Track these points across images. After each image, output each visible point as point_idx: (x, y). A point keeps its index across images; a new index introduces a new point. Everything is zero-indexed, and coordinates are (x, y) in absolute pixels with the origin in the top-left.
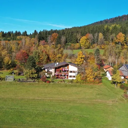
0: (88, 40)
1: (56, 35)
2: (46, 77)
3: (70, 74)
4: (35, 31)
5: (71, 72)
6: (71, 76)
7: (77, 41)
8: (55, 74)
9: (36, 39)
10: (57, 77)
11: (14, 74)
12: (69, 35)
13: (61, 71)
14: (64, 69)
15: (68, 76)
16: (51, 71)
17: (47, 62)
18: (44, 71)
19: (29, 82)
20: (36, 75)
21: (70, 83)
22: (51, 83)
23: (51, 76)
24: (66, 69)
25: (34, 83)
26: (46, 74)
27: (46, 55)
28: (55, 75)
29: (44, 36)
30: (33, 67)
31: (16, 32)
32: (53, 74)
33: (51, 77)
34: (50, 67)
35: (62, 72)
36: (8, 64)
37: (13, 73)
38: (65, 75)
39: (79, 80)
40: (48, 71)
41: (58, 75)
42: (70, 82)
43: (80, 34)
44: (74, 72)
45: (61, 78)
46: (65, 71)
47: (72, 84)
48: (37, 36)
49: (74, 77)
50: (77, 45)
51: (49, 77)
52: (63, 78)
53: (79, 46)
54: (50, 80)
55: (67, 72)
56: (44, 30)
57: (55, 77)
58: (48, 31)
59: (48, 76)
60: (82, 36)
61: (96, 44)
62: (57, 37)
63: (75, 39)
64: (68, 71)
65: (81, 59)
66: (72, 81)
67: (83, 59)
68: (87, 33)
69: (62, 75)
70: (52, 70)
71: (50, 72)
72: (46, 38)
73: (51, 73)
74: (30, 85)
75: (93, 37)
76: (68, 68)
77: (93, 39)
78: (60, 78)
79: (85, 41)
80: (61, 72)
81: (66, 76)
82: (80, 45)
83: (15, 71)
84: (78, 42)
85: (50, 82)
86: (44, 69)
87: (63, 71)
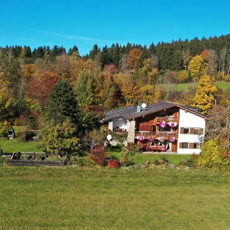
0: (205, 63)
1: (139, 53)
2: (109, 145)
3: (182, 138)
4: (96, 46)
5: (186, 131)
6: (184, 145)
7: (182, 66)
8: (138, 137)
9: (96, 61)
10: (143, 146)
11: (15, 137)
12: (164, 55)
13: (154, 127)
14: (164, 122)
15: (175, 143)
16: (123, 127)
17: (114, 105)
18: (102, 129)
19: (48, 167)
20: (75, 140)
21: (187, 168)
22: (124, 168)
23: (125, 143)
24: (170, 124)
25: (65, 168)
26: (109, 137)
27: (111, 86)
28: (136, 140)
29: (114, 57)
30: (69, 115)
31: (56, 47)
32: (131, 138)
33: (123, 145)
34: (121, 117)
35: (157, 132)
36: (3, 108)
37: (11, 133)
38: (165, 142)
39: (216, 158)
40: (116, 129)
41: (145, 141)
42: (185, 164)
43: (188, 51)
44: (195, 131)
45: (155, 151)
46: (167, 128)
47: (193, 172)
48: (98, 57)
49: (195, 146)
50: (184, 74)
51: (118, 148)
52: (160, 151)
53: (187, 75)
54: (120, 156)
55: (172, 132)
56: (113, 45)
57: (138, 148)
58: (122, 46)
59: (114, 143)
60: (193, 56)
61: (223, 73)
62: (140, 56)
63: (178, 62)
64: (176, 128)
65: (206, 96)
66: (191, 161)
67: (212, 97)
68: (203, 49)
69: (157, 141)
70: (129, 127)
71: (121, 130)
72: (118, 60)
73: (125, 134)
74: (50, 175)
75: (216, 56)
76: (177, 119)
77: (218, 62)
78: (150, 150)
79: (200, 64)
80: (154, 130)
81: (170, 144)
82: (190, 74)
83: (17, 129)
84: (184, 69)
85: (119, 165)
86: (106, 123)
87: (160, 128)
